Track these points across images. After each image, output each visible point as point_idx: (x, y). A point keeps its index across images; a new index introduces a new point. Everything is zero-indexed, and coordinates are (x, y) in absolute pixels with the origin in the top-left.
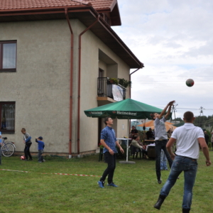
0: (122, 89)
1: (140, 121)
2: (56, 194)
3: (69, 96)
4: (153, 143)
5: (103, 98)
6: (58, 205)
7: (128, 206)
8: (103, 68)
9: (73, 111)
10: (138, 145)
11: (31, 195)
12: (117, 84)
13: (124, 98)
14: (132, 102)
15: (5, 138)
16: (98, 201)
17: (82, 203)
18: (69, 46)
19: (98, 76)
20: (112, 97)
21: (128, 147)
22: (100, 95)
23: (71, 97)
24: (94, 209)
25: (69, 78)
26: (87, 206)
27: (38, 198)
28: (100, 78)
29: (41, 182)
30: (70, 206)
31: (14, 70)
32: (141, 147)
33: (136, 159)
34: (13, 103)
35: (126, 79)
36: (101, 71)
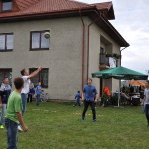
0: (115, 60)
1: (127, 81)
2: (74, 126)
3: (82, 65)
4: (135, 95)
5: (103, 66)
6: (75, 133)
7: (120, 135)
8: (103, 47)
9: (84, 74)
10: (126, 96)
11: (59, 126)
12: (112, 57)
13: (117, 66)
14: (122, 68)
15: (43, 91)
16: (101, 131)
17: (90, 132)
18: (82, 33)
19: (100, 52)
20: (109, 65)
21: (119, 97)
22: (101, 64)
23: (83, 65)
24: (98, 136)
25: (82, 53)
26: (93, 134)
27: (63, 128)
28: (101, 53)
29: (65, 118)
30: (83, 133)
31: (48, 49)
32: (128, 97)
33: (124, 105)
34: (47, 69)
35: (118, 54)
36: (102, 49)
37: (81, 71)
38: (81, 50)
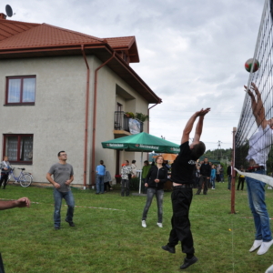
0: (139, 123)
3: (84, 129)
5: (120, 132)
8: (121, 102)
18: (85, 81)
19: (115, 110)
20: (128, 131)
22: (116, 128)
23: (86, 130)
25: (85, 112)
28: (118, 113)
35: (144, 113)
36: (119, 105)
37: (84, 139)
38: (84, 106)
